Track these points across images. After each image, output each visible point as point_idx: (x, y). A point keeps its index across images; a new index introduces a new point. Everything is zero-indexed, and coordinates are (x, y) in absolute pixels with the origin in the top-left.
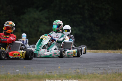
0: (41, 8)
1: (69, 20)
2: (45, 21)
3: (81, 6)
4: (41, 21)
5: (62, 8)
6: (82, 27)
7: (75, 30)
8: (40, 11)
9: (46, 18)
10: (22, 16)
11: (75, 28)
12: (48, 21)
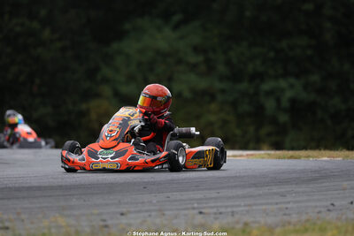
0: (177, 18)
1: (272, 54)
2: (193, 59)
3: (309, 7)
4: (180, 62)
5: (248, 14)
6: (315, 78)
7: (292, 86)
8: (176, 27)
9: (196, 49)
10: (115, 46)
11: (292, 80)
12: (200, 58)
